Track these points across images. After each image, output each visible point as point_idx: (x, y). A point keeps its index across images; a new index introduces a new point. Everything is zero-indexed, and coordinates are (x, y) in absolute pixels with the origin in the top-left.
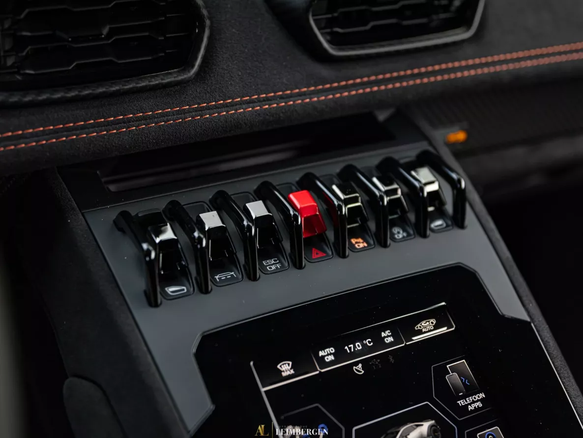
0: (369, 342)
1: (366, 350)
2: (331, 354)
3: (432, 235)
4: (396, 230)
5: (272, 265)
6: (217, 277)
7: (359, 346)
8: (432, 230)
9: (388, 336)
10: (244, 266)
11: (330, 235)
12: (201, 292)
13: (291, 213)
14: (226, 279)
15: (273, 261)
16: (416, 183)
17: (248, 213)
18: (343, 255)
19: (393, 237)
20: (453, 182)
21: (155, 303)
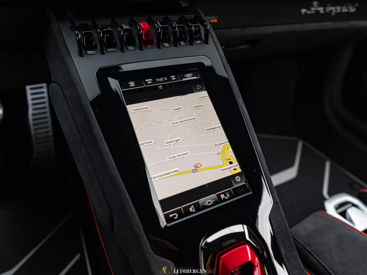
0: (166, 79)
1: (164, 81)
2: (150, 81)
3: (195, 45)
4: (181, 42)
5: (131, 48)
6: (108, 50)
7: (162, 80)
8: (196, 44)
9: (173, 77)
10: (119, 47)
11: (155, 40)
12: (101, 54)
13: (138, 28)
14: (112, 51)
15: (131, 47)
16: (190, 24)
17: (122, 27)
18: (159, 48)
19: (180, 44)
20: (205, 26)
21: (81, 55)
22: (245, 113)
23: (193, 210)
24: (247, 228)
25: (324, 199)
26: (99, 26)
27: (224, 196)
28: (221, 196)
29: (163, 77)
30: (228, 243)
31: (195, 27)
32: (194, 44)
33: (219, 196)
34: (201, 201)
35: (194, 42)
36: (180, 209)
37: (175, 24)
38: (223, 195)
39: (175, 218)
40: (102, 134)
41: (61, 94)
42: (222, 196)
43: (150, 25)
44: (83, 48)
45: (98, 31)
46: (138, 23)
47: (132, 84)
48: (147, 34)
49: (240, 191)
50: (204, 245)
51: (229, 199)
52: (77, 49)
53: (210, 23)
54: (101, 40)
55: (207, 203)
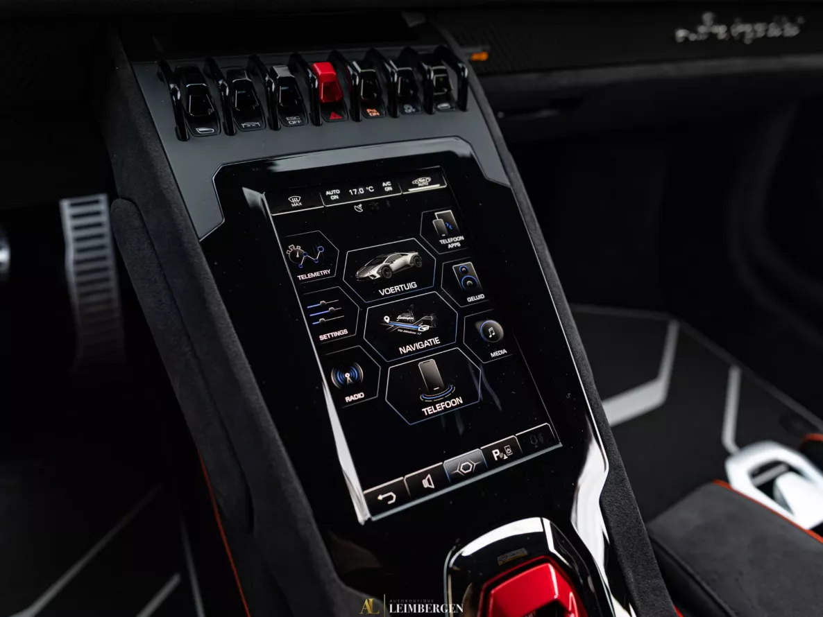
0: (371, 189)
1: (367, 194)
2: (336, 194)
3: (437, 112)
4: (406, 107)
5: (293, 120)
6: (243, 125)
7: (361, 191)
8: (439, 110)
9: (388, 186)
10: (268, 118)
11: (348, 102)
12: (227, 134)
13: (310, 76)
14: (251, 127)
15: (295, 118)
16: (426, 67)
17: (273, 74)
18: (357, 119)
19: (403, 112)
20: (459, 71)
21: (182, 137)
22: (548, 266)
23: (430, 484)
24: (551, 525)
25: (726, 455)
26: (222, 70)
27: (498, 454)
28: (494, 452)
29: (364, 186)
30: (510, 556)
31: (436, 72)
32: (434, 110)
33: (488, 453)
34: (448, 464)
35: (434, 105)
36: (402, 480)
37: (392, 67)
38: (497, 451)
39: (390, 502)
40: (227, 315)
41: (137, 223)
42: (496, 454)
43: (335, 68)
44: (186, 121)
45: (220, 82)
46: (310, 64)
47: (295, 201)
48: (331, 87)
49: (534, 441)
50: (454, 564)
51: (511, 459)
52: (172, 123)
53: (472, 62)
54: (226, 102)
55: (461, 470)
